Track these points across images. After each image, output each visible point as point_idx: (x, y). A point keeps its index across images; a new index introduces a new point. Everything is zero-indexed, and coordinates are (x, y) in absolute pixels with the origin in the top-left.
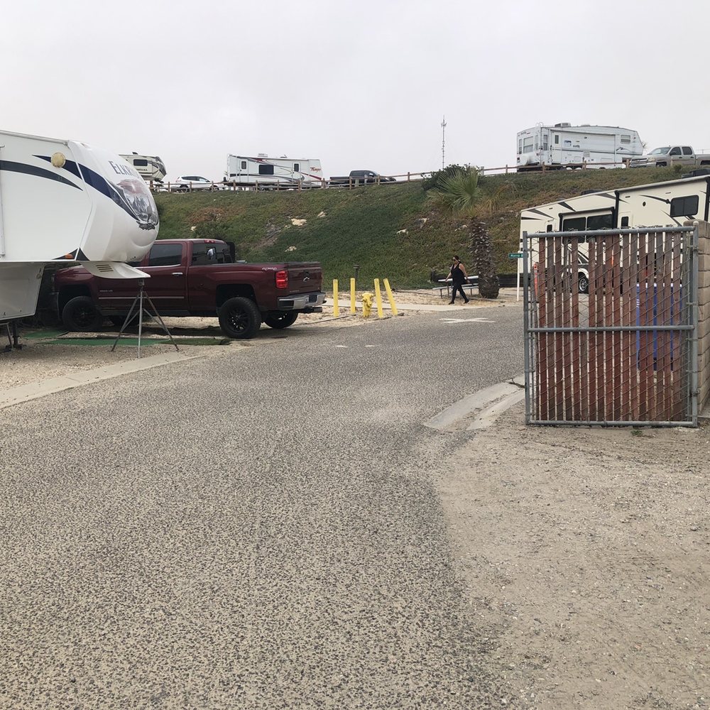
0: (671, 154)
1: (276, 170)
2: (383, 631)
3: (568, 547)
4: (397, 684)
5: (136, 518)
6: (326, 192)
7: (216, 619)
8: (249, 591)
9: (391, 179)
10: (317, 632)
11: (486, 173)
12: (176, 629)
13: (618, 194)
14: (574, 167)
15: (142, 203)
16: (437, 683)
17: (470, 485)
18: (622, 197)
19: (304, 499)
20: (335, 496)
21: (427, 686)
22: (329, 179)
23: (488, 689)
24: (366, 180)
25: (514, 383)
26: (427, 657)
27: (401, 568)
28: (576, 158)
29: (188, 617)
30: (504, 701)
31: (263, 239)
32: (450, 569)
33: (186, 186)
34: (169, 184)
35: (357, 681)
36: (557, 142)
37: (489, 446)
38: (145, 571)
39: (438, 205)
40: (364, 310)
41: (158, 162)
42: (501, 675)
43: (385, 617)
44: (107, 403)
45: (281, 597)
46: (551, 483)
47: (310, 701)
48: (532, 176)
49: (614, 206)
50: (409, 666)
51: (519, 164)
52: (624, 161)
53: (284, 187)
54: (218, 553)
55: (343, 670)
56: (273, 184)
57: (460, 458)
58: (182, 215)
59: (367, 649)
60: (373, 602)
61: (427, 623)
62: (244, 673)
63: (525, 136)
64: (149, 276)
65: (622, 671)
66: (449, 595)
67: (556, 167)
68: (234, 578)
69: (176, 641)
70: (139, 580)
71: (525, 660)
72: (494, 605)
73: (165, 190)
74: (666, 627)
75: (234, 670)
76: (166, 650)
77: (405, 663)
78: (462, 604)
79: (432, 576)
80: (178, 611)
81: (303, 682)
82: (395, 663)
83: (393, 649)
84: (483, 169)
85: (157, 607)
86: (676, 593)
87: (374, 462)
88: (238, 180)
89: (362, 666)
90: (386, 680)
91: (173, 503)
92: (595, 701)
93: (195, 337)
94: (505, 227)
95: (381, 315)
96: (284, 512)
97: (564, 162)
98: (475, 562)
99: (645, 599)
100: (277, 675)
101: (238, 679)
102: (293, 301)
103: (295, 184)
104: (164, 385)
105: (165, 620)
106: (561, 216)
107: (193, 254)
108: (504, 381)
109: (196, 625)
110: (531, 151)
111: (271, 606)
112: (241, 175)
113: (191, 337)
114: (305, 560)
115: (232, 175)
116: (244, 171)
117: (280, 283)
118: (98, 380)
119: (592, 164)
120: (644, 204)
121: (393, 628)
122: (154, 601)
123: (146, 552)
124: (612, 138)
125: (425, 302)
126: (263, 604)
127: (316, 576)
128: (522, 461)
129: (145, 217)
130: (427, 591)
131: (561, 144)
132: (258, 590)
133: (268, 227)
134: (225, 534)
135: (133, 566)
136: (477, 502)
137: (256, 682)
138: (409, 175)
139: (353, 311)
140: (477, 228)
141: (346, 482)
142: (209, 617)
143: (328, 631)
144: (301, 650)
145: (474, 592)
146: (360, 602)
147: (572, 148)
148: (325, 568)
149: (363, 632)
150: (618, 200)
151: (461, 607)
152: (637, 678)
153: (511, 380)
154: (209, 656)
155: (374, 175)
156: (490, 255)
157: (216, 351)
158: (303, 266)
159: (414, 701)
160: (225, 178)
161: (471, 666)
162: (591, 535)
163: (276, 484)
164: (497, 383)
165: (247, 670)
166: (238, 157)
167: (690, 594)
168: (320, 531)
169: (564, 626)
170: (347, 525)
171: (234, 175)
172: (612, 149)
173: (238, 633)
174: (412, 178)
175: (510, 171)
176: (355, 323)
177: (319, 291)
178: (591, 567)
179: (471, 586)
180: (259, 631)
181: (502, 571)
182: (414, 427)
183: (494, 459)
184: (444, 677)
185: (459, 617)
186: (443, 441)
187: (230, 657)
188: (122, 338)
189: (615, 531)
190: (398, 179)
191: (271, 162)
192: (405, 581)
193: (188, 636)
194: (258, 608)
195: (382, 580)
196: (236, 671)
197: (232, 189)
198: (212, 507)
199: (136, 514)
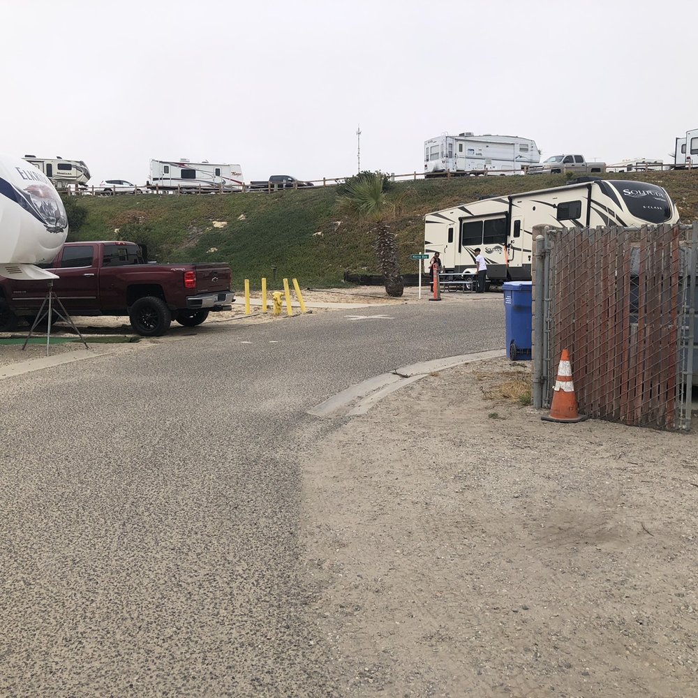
0: (564, 162)
1: (197, 174)
2: (220, 590)
3: (403, 515)
4: (222, 633)
5: (15, 502)
6: (246, 196)
7: (71, 586)
8: (107, 561)
9: (309, 184)
10: (161, 594)
11: (396, 179)
12: (33, 596)
13: (510, 199)
14: (477, 173)
15: (50, 207)
16: (257, 631)
17: (333, 465)
18: (515, 202)
19: (177, 481)
20: (207, 478)
21: (247, 633)
22: (249, 184)
23: (300, 633)
24: (284, 185)
25: (396, 374)
26: (254, 610)
27: (251, 537)
28: (478, 165)
29: (45, 586)
30: (312, 643)
31: (185, 241)
32: (294, 536)
33: (110, 189)
34: (93, 188)
35: (187, 633)
36: (461, 150)
37: (359, 430)
38: (14, 548)
39: (346, 208)
40: (274, 308)
41: (83, 166)
42: (315, 622)
43: (225, 579)
44: (9, 399)
45: (135, 565)
46: (404, 460)
47: (142, 651)
48: (438, 182)
49: (508, 210)
50: (237, 618)
51: (426, 171)
52: (523, 168)
53: (206, 191)
54: (86, 531)
55: (177, 624)
56: (196, 188)
57: (331, 440)
58: (105, 218)
59: (202, 606)
60: (218, 567)
61: (261, 582)
62: (87, 630)
63: (432, 144)
64: (58, 277)
65: (420, 614)
66: (288, 558)
67: (460, 174)
68: (96, 551)
69: (30, 607)
70: (7, 556)
71: (340, 610)
72: (325, 566)
73: (89, 193)
74: (467, 577)
75: (79, 628)
76: (20, 615)
77: (233, 616)
78: (297, 565)
79: (277, 543)
80: (38, 581)
81: (138, 636)
82: (224, 617)
83: (226, 605)
84: (393, 176)
85: (19, 578)
86: (485, 550)
87: (251, 447)
88: (160, 183)
89: (194, 620)
90: (213, 631)
91: (53, 488)
92: (390, 639)
93: (107, 335)
94: (413, 230)
95: (290, 313)
96: (155, 493)
97: (468, 169)
98: (319, 530)
99: (457, 556)
100: (117, 631)
101: (80, 636)
102: (201, 300)
103: (217, 188)
104: (67, 381)
105: (24, 589)
106: (461, 219)
107: (104, 256)
108: (388, 372)
109: (52, 592)
110: (438, 159)
111: (124, 574)
112: (164, 179)
113: (103, 335)
114: (165, 533)
115: (154, 179)
116: (166, 176)
117: (188, 283)
118: (4, 377)
119: (492, 171)
120: (534, 209)
121: (230, 587)
122: (17, 573)
123: (18, 532)
124: (512, 146)
125: (336, 300)
126: (118, 572)
127: (172, 547)
128: (384, 442)
129: (53, 220)
130: (268, 555)
131: (465, 152)
132: (116, 560)
133: (190, 229)
134: (96, 514)
135: (4, 544)
136: (335, 479)
137: (96, 638)
138: (325, 180)
139: (264, 309)
140: (383, 232)
141: (220, 465)
142: (65, 585)
143: (172, 592)
144: (143, 609)
145: (311, 555)
146: (207, 567)
147: (475, 156)
148: (181, 540)
149: (202, 592)
150: (511, 205)
151: (295, 568)
152: (431, 619)
153: (394, 371)
154: (58, 618)
155: (293, 180)
156: (394, 257)
157: (125, 348)
158: (211, 267)
159: (233, 646)
160: (148, 182)
161: (290, 616)
162: (427, 504)
163: (154, 469)
164: (381, 373)
165: (91, 628)
166: (161, 162)
167: (497, 550)
168: (185, 508)
169: (382, 580)
170: (211, 502)
171: (157, 179)
172: (512, 158)
173: (90, 597)
174: (328, 183)
175: (418, 177)
176: (266, 320)
177: (229, 291)
178: (418, 531)
179: (309, 550)
180: (108, 595)
181: (340, 537)
182: (297, 415)
183: (360, 441)
184: (264, 626)
185: (291, 576)
186: (319, 426)
187: (77, 618)
188: (33, 337)
189: (448, 499)
190: (316, 184)
191: (193, 167)
192: (252, 548)
193: (42, 602)
194: (113, 576)
195: (231, 548)
196: (80, 629)
197: (155, 192)
198: (89, 491)
199: (16, 498)
